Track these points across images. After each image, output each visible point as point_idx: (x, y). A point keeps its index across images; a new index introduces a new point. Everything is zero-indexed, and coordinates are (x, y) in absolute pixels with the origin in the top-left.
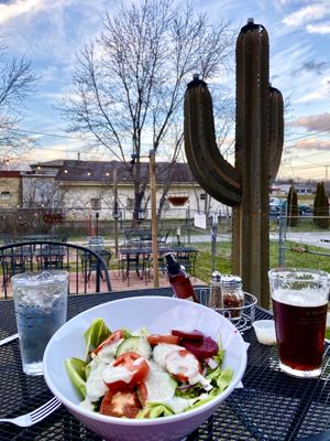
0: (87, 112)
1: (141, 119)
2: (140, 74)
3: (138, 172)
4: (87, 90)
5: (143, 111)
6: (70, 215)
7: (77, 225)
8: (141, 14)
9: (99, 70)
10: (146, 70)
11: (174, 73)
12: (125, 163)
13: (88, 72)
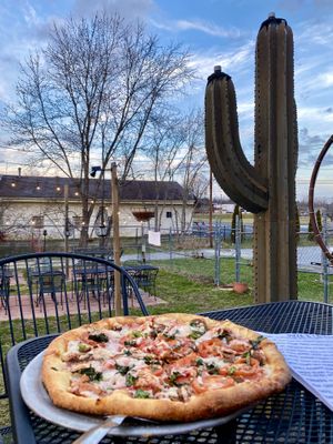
0: (31, 125)
1: (90, 134)
2: (89, 89)
3: (87, 188)
4: (31, 102)
5: (92, 127)
6: (11, 234)
7: (18, 245)
8: (91, 29)
9: (45, 82)
10: (95, 85)
11: (124, 91)
12: (72, 179)
13: (33, 83)
